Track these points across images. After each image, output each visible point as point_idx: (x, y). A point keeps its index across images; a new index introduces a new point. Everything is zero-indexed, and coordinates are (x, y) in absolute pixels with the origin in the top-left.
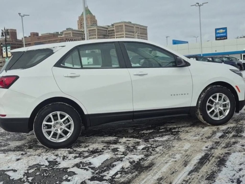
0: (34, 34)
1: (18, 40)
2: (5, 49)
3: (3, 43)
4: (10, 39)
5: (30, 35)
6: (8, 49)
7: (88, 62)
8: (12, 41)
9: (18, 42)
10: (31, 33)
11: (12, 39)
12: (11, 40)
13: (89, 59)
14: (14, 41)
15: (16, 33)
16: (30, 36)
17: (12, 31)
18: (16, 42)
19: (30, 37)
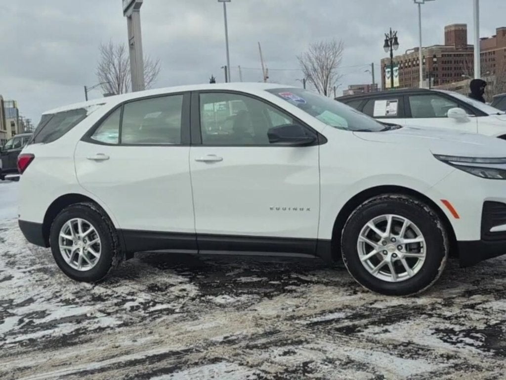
0: (503, 30)
1: (468, 47)
2: (390, 73)
3: (437, 55)
4: (453, 45)
5: (495, 34)
6: (394, 72)
7: (387, 110)
8: (457, 49)
9: (468, 50)
10: (497, 29)
11: (456, 46)
12: (454, 47)
13: (391, 104)
14: (460, 50)
15: (466, 31)
16: (494, 36)
17: (457, 28)
18: (465, 50)
19: (495, 38)
